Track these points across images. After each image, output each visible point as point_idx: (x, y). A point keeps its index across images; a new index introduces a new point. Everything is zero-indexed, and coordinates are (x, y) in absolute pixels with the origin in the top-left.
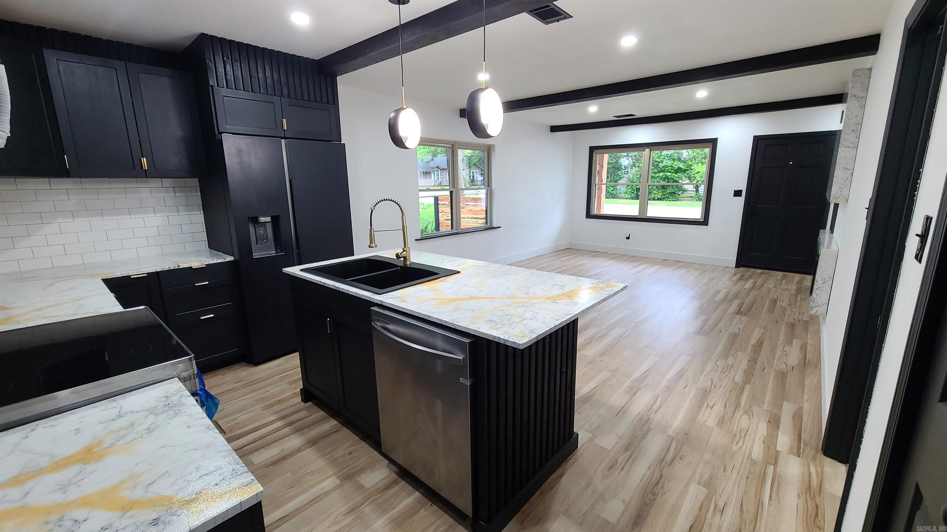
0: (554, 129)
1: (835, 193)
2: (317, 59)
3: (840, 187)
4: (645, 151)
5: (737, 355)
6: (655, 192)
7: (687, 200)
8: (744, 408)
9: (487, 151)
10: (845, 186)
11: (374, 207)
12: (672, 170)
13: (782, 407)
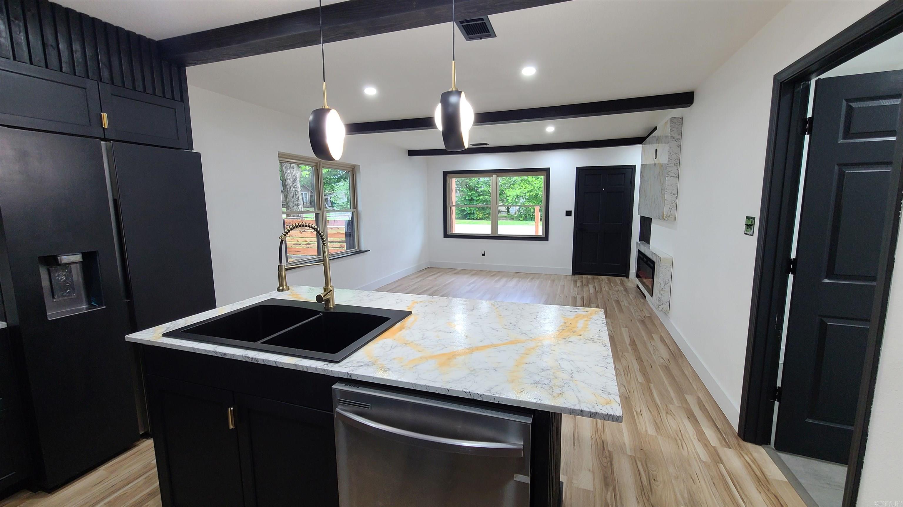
0: (412, 153)
1: (667, 212)
2: (157, 40)
3: (670, 208)
4: (492, 177)
5: (625, 355)
6: (477, 213)
7: (503, 220)
8: (663, 409)
9: (351, 171)
10: (673, 207)
11: (285, 235)
12: (489, 194)
13: (687, 400)
